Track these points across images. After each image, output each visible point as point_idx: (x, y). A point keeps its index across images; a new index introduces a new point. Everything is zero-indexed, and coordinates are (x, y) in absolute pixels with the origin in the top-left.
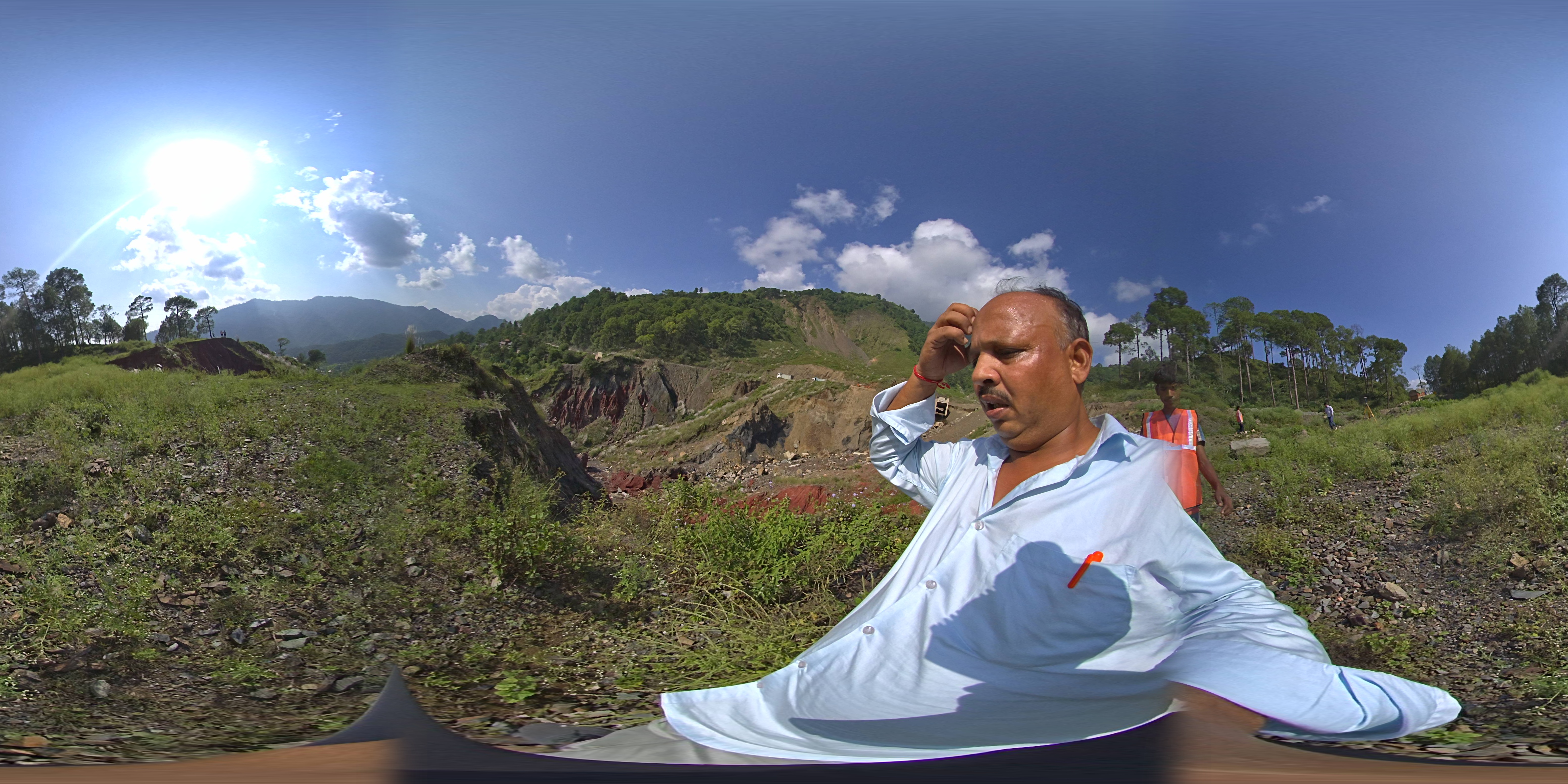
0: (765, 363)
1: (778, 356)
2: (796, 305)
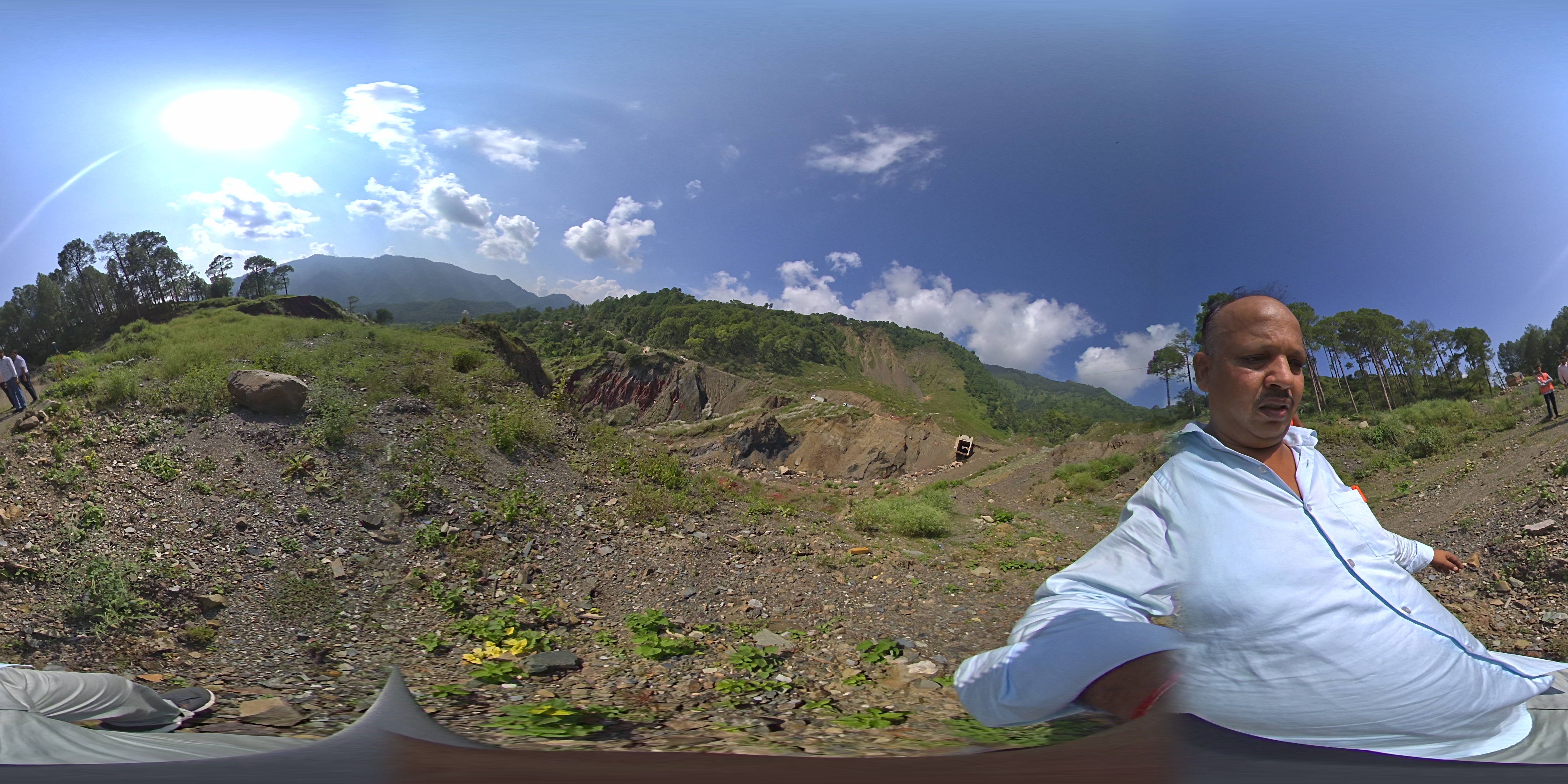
1: (824, 380)
2: (860, 334)
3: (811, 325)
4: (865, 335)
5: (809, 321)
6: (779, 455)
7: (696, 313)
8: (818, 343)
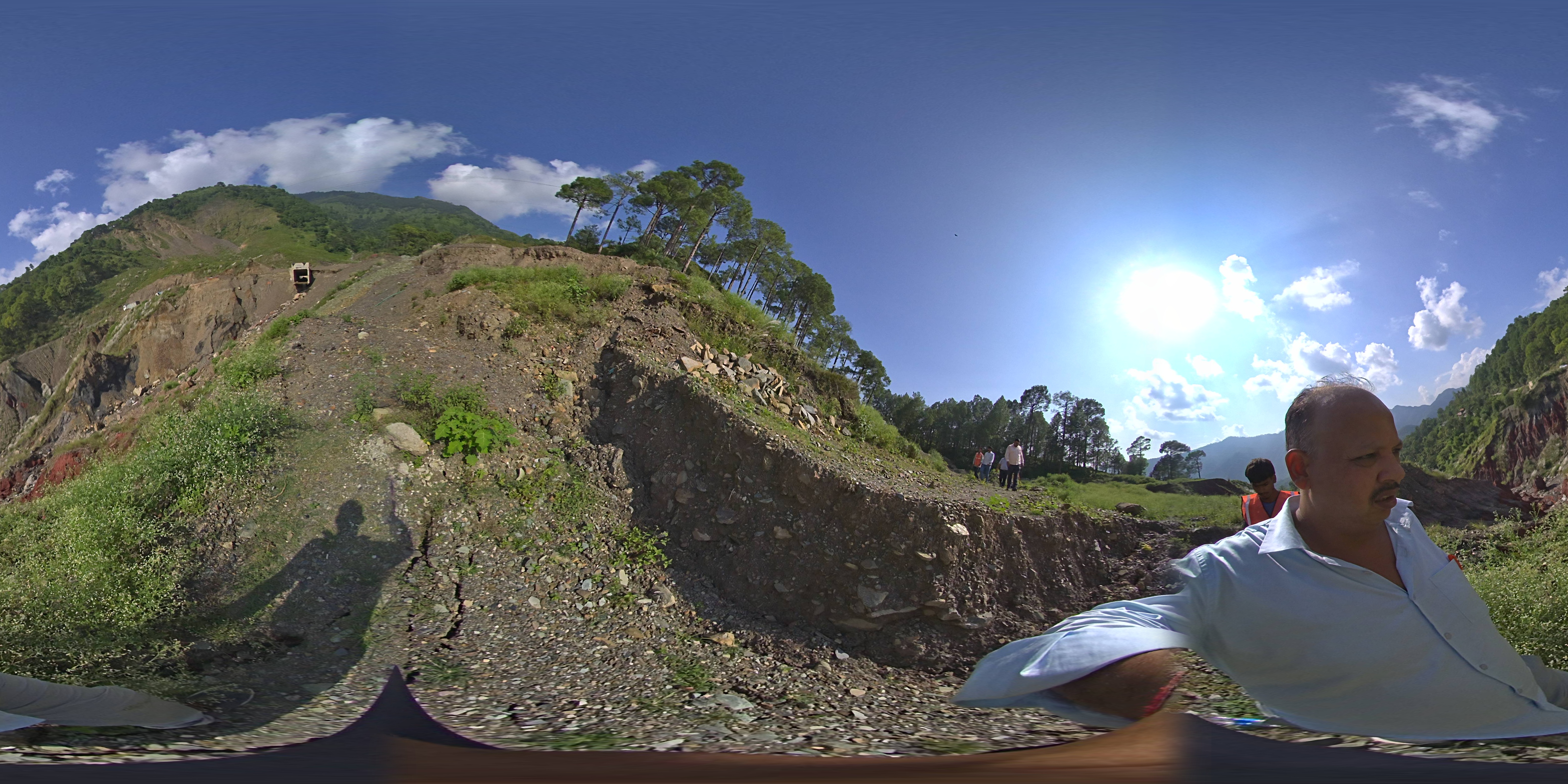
0: (115, 301)
1: (127, 287)
2: (131, 228)
3: (77, 253)
4: (136, 227)
5: (73, 251)
6: (127, 381)
8: (97, 262)
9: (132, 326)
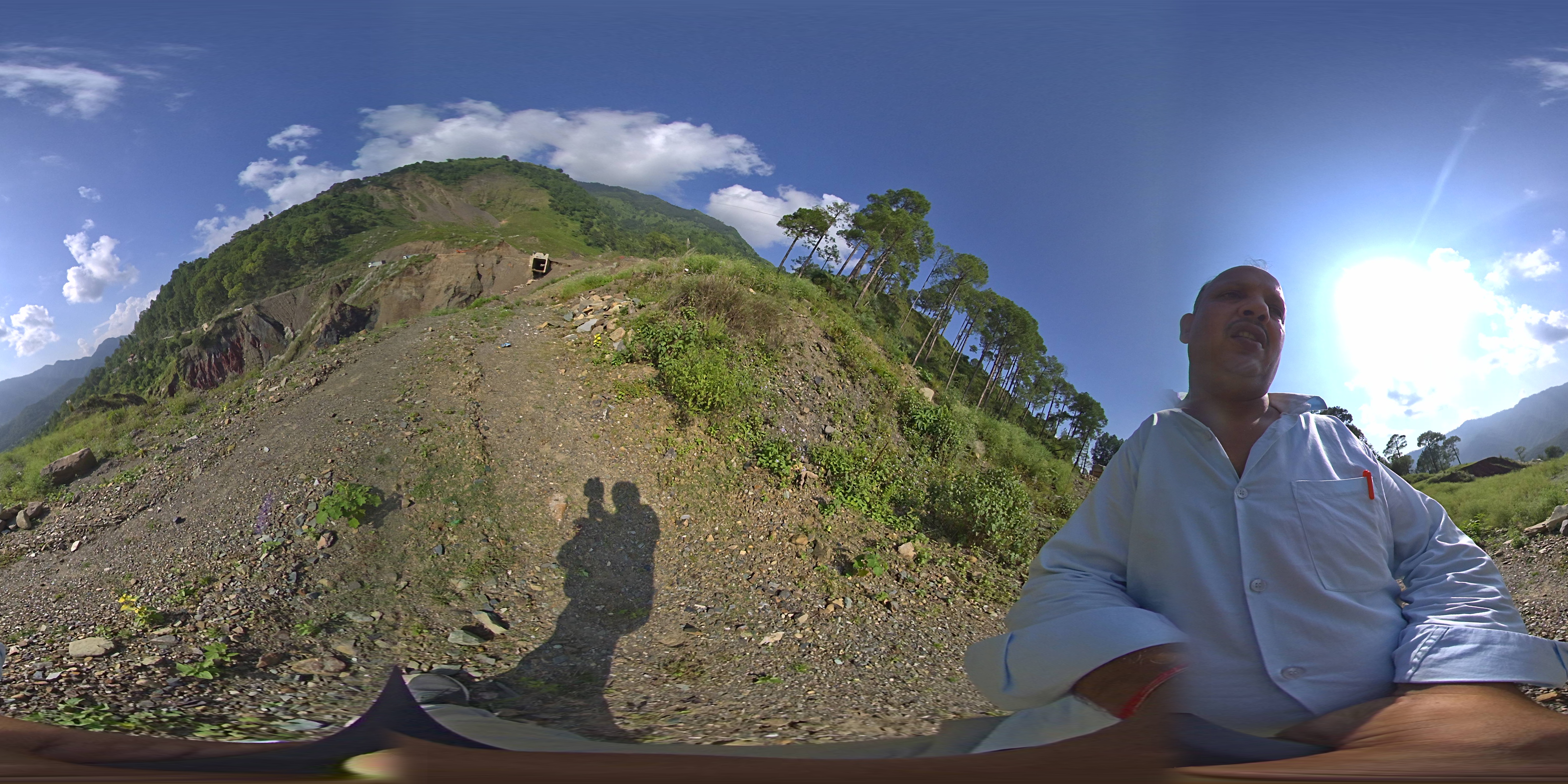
0: (361, 258)
1: (375, 245)
2: (389, 186)
3: (325, 205)
4: (394, 185)
5: (319, 203)
7: (215, 269)
8: (345, 216)
9: (375, 283)
